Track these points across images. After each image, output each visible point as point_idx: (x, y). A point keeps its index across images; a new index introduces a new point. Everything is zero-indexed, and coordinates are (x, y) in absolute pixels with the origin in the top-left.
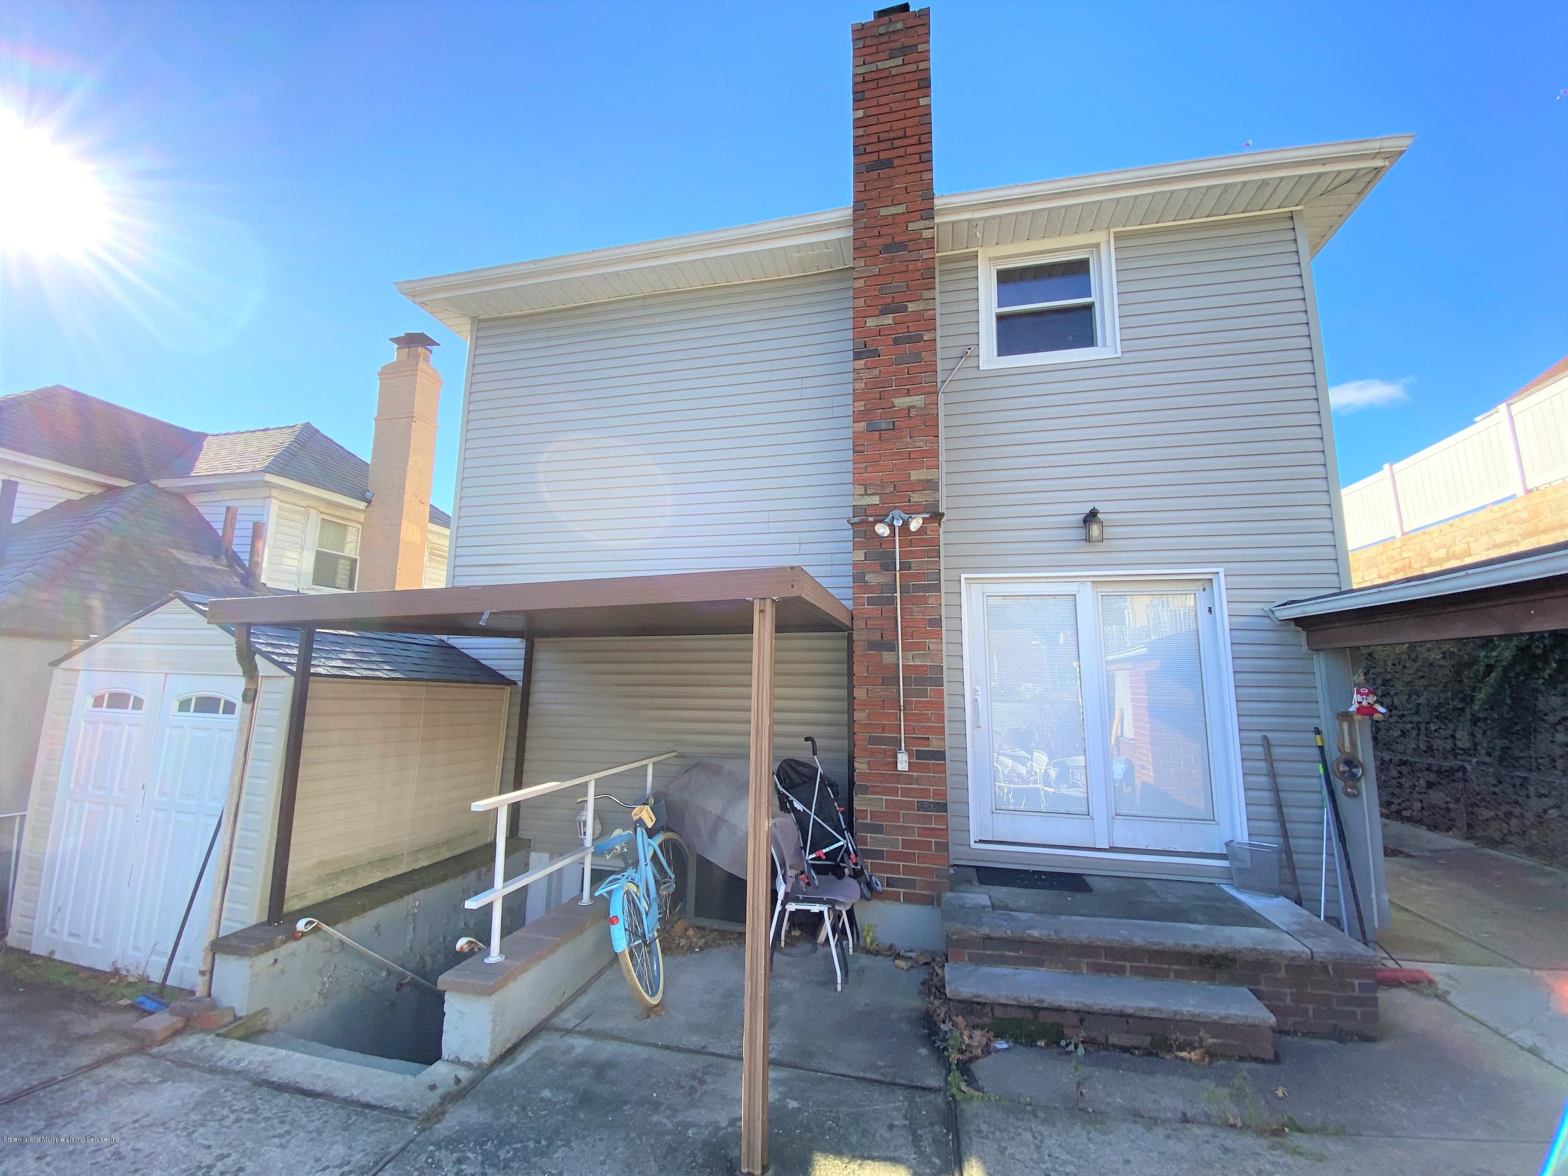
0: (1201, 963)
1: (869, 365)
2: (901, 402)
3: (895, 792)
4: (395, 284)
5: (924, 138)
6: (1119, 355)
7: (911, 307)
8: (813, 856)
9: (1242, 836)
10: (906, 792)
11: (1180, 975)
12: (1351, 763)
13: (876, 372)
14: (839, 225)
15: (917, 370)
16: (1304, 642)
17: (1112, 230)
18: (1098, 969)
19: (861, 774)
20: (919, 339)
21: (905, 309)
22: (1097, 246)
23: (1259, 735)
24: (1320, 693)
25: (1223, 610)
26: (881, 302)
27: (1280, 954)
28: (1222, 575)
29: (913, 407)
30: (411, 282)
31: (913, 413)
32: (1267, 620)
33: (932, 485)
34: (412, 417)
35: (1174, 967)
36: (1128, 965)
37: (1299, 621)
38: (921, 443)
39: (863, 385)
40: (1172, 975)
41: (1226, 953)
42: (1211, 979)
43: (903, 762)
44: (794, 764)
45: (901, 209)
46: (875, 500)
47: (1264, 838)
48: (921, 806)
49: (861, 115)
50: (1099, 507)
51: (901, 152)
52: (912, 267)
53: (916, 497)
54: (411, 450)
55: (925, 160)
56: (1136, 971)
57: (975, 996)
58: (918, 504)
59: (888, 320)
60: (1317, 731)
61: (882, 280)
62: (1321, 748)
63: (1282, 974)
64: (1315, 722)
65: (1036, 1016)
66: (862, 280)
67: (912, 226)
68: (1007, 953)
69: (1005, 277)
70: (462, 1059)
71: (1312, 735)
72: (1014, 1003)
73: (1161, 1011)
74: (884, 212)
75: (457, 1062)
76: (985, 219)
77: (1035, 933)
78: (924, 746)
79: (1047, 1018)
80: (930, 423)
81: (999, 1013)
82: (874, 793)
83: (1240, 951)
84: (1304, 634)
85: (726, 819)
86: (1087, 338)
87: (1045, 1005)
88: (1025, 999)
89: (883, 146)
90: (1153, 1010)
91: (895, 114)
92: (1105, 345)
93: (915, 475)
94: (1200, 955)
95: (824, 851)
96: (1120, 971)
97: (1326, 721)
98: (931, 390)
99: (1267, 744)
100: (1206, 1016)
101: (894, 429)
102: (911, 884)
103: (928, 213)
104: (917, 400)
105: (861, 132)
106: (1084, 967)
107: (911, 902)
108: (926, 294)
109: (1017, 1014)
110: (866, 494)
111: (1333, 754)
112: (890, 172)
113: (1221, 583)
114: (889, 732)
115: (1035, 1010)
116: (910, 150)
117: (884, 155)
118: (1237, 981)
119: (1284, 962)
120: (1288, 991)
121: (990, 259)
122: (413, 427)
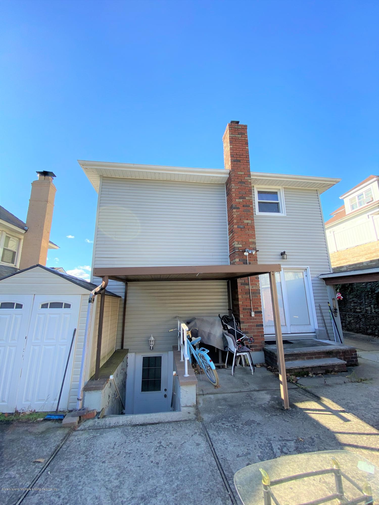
0: (327, 354)
1: (237, 211)
2: (246, 221)
3: (250, 322)
4: (77, 160)
5: (247, 157)
6: (286, 216)
7: (247, 198)
8: (238, 341)
9: (317, 328)
10: (252, 322)
11: (324, 357)
12: (336, 309)
13: (239, 213)
14: (225, 173)
15: (249, 214)
16: (325, 283)
17: (283, 186)
18: (308, 358)
19: (242, 318)
20: (249, 206)
21: (245, 198)
22: (280, 189)
23: (318, 304)
24: (328, 294)
25: (310, 276)
26: (239, 195)
27: (341, 350)
28: (309, 268)
29: (249, 223)
30: (85, 161)
31: (249, 225)
32: (318, 278)
33: (254, 243)
34: (48, 201)
35: (323, 355)
36: (314, 356)
37: (324, 279)
38: (251, 232)
39: (236, 216)
40: (322, 357)
41: (332, 350)
42: (329, 357)
43: (253, 314)
44: (226, 316)
45: (243, 173)
46: (241, 246)
47: (321, 327)
48: (257, 326)
49: (232, 147)
50: (286, 251)
51: (242, 159)
52: (246, 188)
53: (251, 246)
54: (47, 213)
55: (248, 162)
56: (316, 358)
57: (291, 368)
58: (251, 248)
59: (241, 200)
60: (328, 303)
61: (239, 190)
62: (330, 306)
63: (341, 354)
64: (328, 301)
65: (303, 370)
66: (234, 189)
67: (246, 178)
68: (290, 358)
69: (259, 192)
70: (188, 405)
71: (328, 304)
72: (299, 368)
73: (327, 364)
74: (239, 173)
75: (186, 406)
76: (259, 179)
77: (296, 352)
78: (257, 310)
79: (305, 370)
80: (253, 228)
81: (296, 371)
82: (246, 323)
83: (334, 350)
84: (325, 281)
85: (212, 333)
86: (278, 211)
87: (305, 367)
88: (301, 367)
89: (238, 156)
90: (325, 364)
91: (240, 149)
92: (282, 213)
93: (250, 240)
94: (327, 352)
95: (240, 339)
96: (312, 358)
97: (330, 300)
98: (253, 219)
99: (320, 306)
100: (335, 364)
101: (244, 228)
102: (256, 346)
103: (249, 175)
104: (249, 221)
105: (232, 151)
106: (305, 358)
107: (256, 351)
108: (250, 196)
109: (299, 370)
110: (238, 244)
111: (332, 308)
112: (240, 163)
113: (309, 270)
114: (248, 307)
115: (303, 369)
116: (244, 159)
117: (238, 159)
118: (334, 357)
119: (341, 351)
120: (342, 357)
121: (257, 188)
122: (48, 205)
